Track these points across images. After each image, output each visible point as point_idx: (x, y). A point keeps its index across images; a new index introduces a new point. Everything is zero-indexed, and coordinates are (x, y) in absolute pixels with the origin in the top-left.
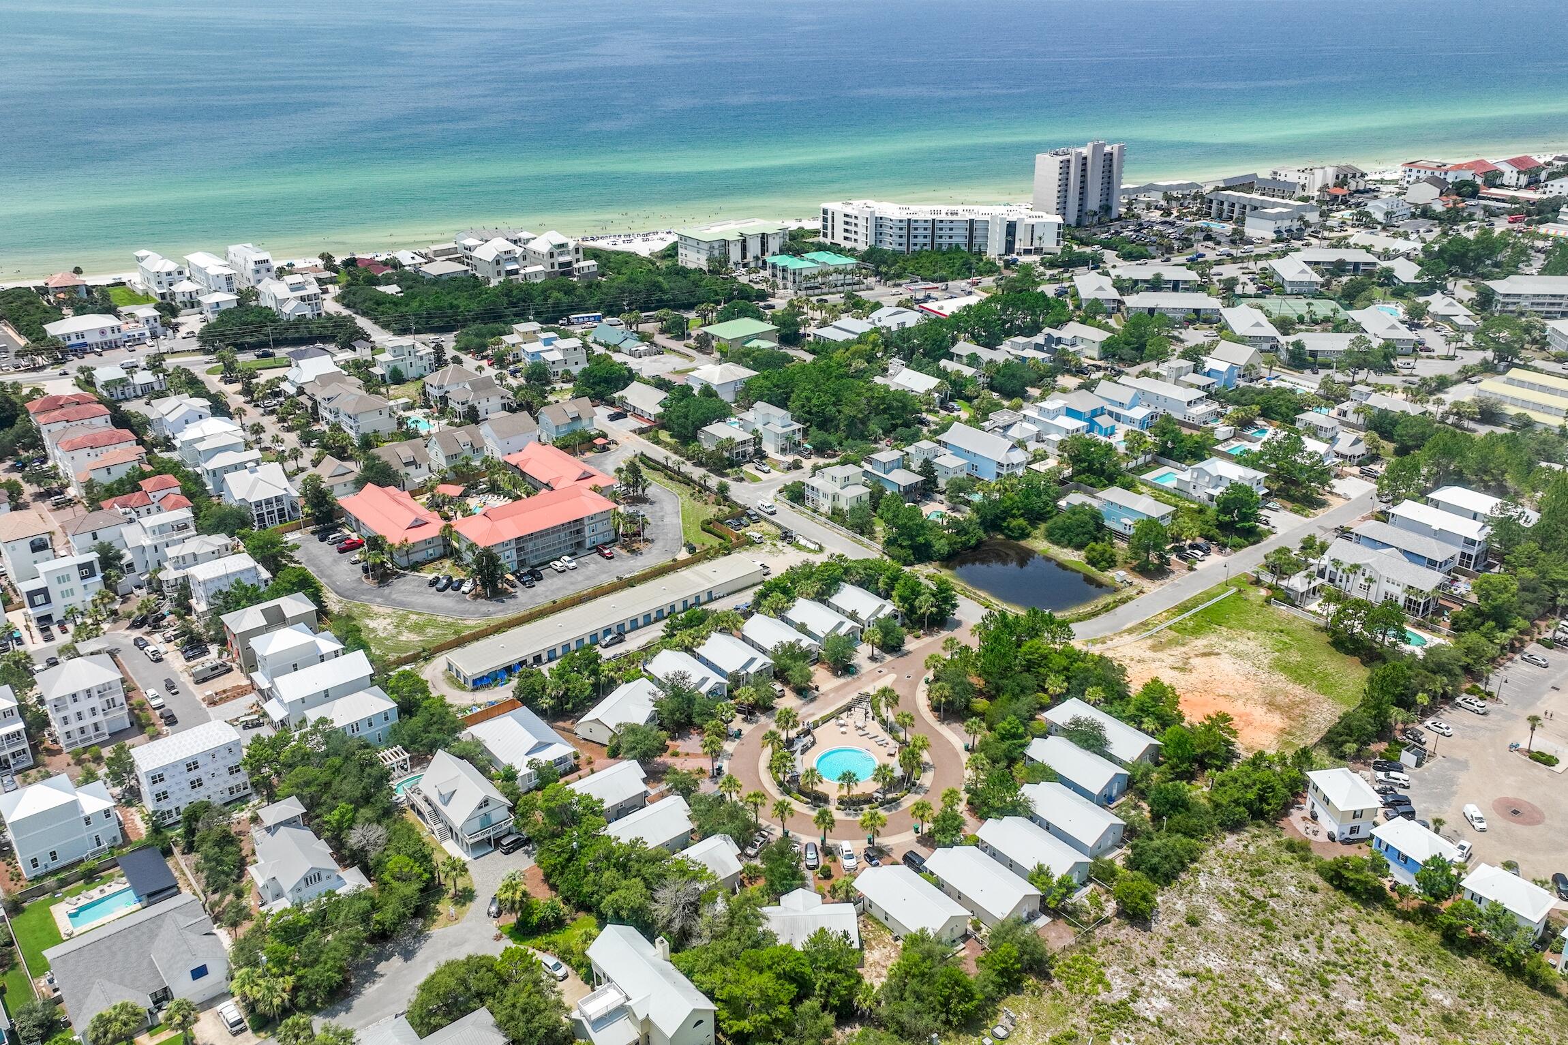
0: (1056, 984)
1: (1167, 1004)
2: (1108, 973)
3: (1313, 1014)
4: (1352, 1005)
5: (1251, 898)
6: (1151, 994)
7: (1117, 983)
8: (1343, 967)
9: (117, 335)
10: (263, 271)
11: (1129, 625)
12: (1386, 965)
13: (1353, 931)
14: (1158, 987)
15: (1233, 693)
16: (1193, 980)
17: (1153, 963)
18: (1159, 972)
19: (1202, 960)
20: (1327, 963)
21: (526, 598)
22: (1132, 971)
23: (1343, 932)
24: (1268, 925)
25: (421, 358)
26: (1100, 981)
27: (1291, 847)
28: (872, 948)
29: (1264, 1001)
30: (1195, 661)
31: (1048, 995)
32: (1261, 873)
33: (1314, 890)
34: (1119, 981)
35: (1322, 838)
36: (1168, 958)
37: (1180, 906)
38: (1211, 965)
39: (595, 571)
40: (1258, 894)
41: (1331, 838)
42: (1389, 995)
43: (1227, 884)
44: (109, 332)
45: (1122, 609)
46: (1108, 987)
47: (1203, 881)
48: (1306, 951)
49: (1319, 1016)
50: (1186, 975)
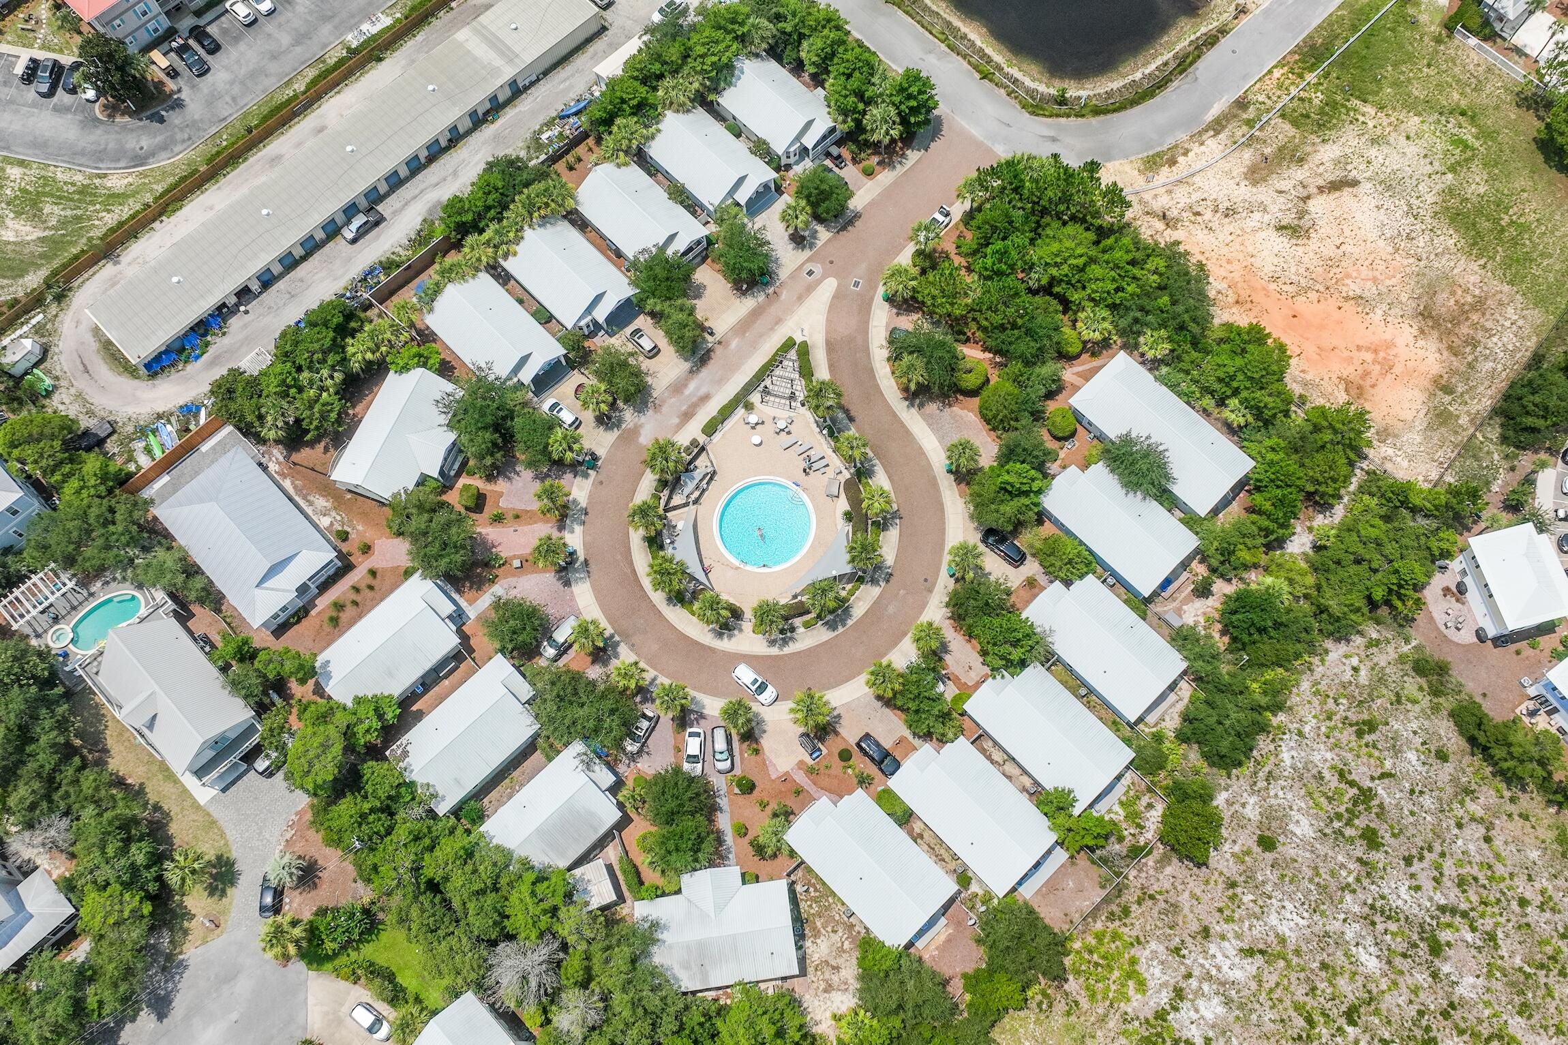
0: (1072, 985)
1: (1221, 1010)
2: (1143, 954)
3: (1412, 1011)
4: (1468, 987)
5: (1352, 784)
6: (1199, 993)
7: (1155, 974)
8: (1464, 915)
11: (1211, 115)
12: (1523, 902)
13: (1487, 840)
14: (1209, 977)
15: (1370, 291)
16: (1259, 960)
17: (1206, 932)
18: (1213, 948)
19: (1273, 919)
20: (1442, 909)
22: (1177, 951)
23: (1469, 841)
24: (1371, 839)
26: (1130, 975)
27: (1422, 667)
28: (817, 935)
29: (1349, 990)
30: (1318, 205)
31: (1060, 1007)
32: (1371, 726)
33: (1442, 756)
34: (1157, 971)
35: (1467, 637)
36: (1229, 920)
37: (1252, 811)
38: (1284, 929)
40: (1361, 772)
41: (1480, 635)
42: (1518, 961)
43: (1323, 757)
45: (1211, 58)
46: (1142, 985)
47: (1288, 755)
48: (1418, 888)
49: (1421, 1013)
50: (1249, 952)
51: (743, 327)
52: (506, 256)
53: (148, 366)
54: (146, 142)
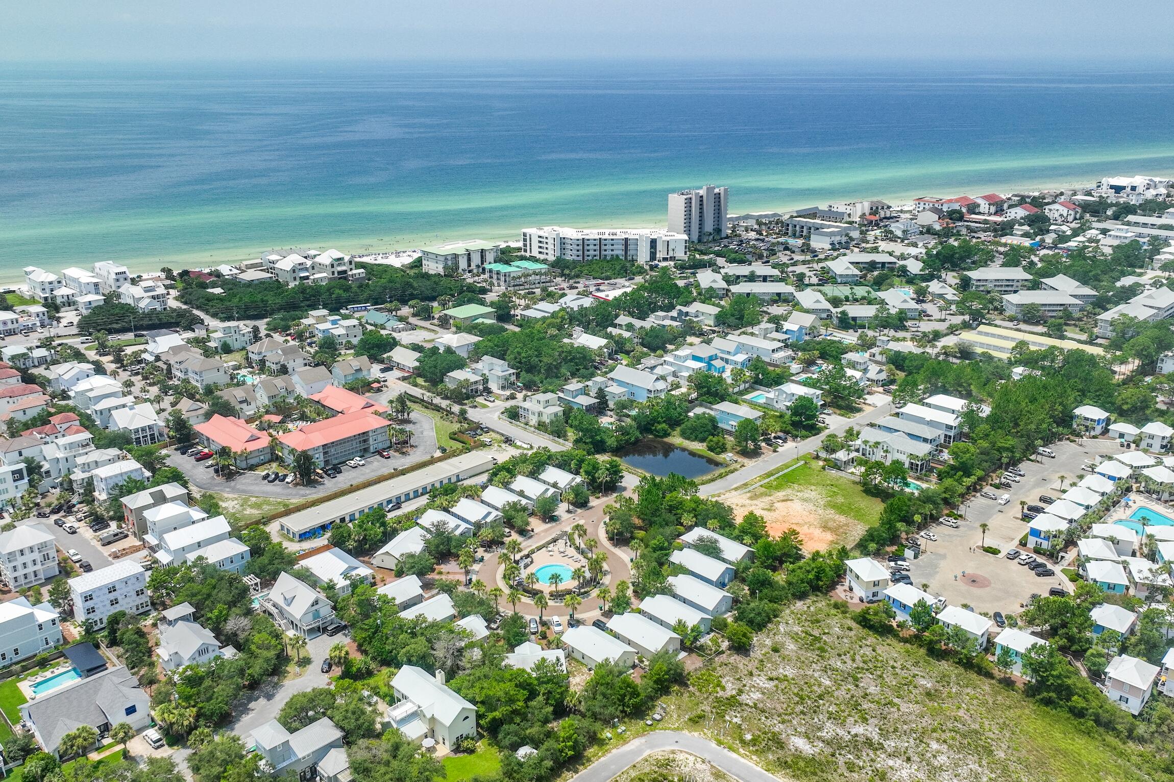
0: (691, 688)
1: (760, 696)
2: (724, 681)
3: (849, 696)
4: (872, 689)
5: (811, 635)
6: (750, 691)
7: (729, 686)
8: (867, 670)
9: (15, 325)
10: (122, 280)
11: (735, 486)
12: (893, 667)
13: (874, 651)
14: (754, 686)
15: (801, 521)
16: (776, 682)
17: (751, 674)
18: (755, 679)
19: (781, 671)
20: (858, 668)
21: (330, 485)
22: (738, 679)
23: (868, 651)
24: (822, 650)
25: (244, 335)
26: (718, 685)
27: (836, 606)
28: (575, 676)
29: (819, 691)
30: (777, 505)
31: (686, 695)
32: (818, 621)
33: (850, 629)
35: (856, 600)
36: (760, 671)
37: (768, 642)
38: (787, 673)
39: (377, 466)
40: (816, 633)
41: (861, 600)
42: (894, 683)
43: (797, 629)
44: (9, 323)
45: (730, 476)
46: (724, 689)
47: (782, 628)
48: (845, 663)
49: (852, 697)
50: (771, 679)
51: (546, 530)
52: (453, 506)
53: (300, 536)
54: (308, 492)
